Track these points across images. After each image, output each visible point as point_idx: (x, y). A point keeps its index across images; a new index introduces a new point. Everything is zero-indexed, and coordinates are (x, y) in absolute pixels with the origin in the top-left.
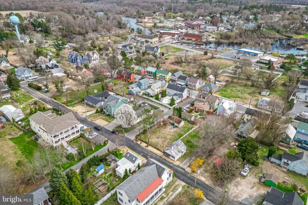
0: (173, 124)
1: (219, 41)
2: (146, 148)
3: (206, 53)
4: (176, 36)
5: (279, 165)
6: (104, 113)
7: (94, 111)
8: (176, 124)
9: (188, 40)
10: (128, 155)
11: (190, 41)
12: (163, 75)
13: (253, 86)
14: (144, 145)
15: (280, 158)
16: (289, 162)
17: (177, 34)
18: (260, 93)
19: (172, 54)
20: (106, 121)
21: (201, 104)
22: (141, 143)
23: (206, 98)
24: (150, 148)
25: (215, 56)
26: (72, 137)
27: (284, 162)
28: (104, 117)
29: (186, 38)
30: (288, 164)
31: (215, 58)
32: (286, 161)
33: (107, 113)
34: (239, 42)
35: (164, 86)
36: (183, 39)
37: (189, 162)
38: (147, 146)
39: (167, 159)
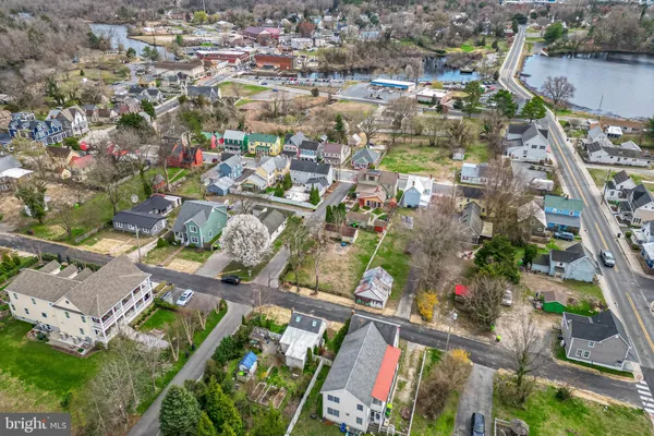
0: (338, 240)
1: (326, 68)
2: (313, 297)
3: (315, 93)
4: (238, 61)
5: (547, 274)
6: (179, 243)
7: (152, 244)
8: (345, 239)
9: (266, 67)
10: (298, 320)
11: (271, 71)
12: (264, 144)
13: (432, 145)
14: (306, 292)
15: (546, 261)
16: (564, 265)
17: (239, 56)
18: (451, 157)
19: (247, 98)
20: (194, 260)
21: (372, 191)
22: (298, 290)
23: (376, 178)
24: (322, 296)
25: (334, 97)
26: (138, 312)
27: (556, 268)
28: (185, 253)
29: (260, 65)
30: (562, 270)
31: (336, 100)
32: (558, 264)
33: (188, 243)
34: (362, 66)
36: (253, 66)
37: (407, 303)
38: (315, 294)
39: (366, 309)
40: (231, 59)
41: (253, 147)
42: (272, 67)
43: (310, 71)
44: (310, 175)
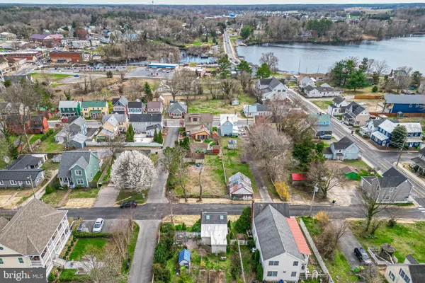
0: (193, 163)
1: (107, 60)
2: (200, 203)
3: (110, 75)
5: (332, 159)
8: (198, 161)
11: (66, 64)
13: (214, 98)
14: (192, 201)
15: (330, 151)
16: (342, 151)
18: (231, 104)
19: (55, 83)
20: (86, 197)
21: (199, 128)
22: (186, 201)
23: (198, 119)
24: (205, 201)
25: (126, 77)
26: (63, 245)
27: (338, 154)
28: (75, 194)
29: (54, 60)
31: (127, 79)
32: (338, 152)
33: (74, 186)
34: (134, 57)
35: (124, 121)
36: (49, 61)
37: (265, 193)
38: (200, 200)
39: (241, 202)
40: (29, 57)
41: (87, 112)
42: (65, 61)
43: (97, 62)
44: (147, 124)
